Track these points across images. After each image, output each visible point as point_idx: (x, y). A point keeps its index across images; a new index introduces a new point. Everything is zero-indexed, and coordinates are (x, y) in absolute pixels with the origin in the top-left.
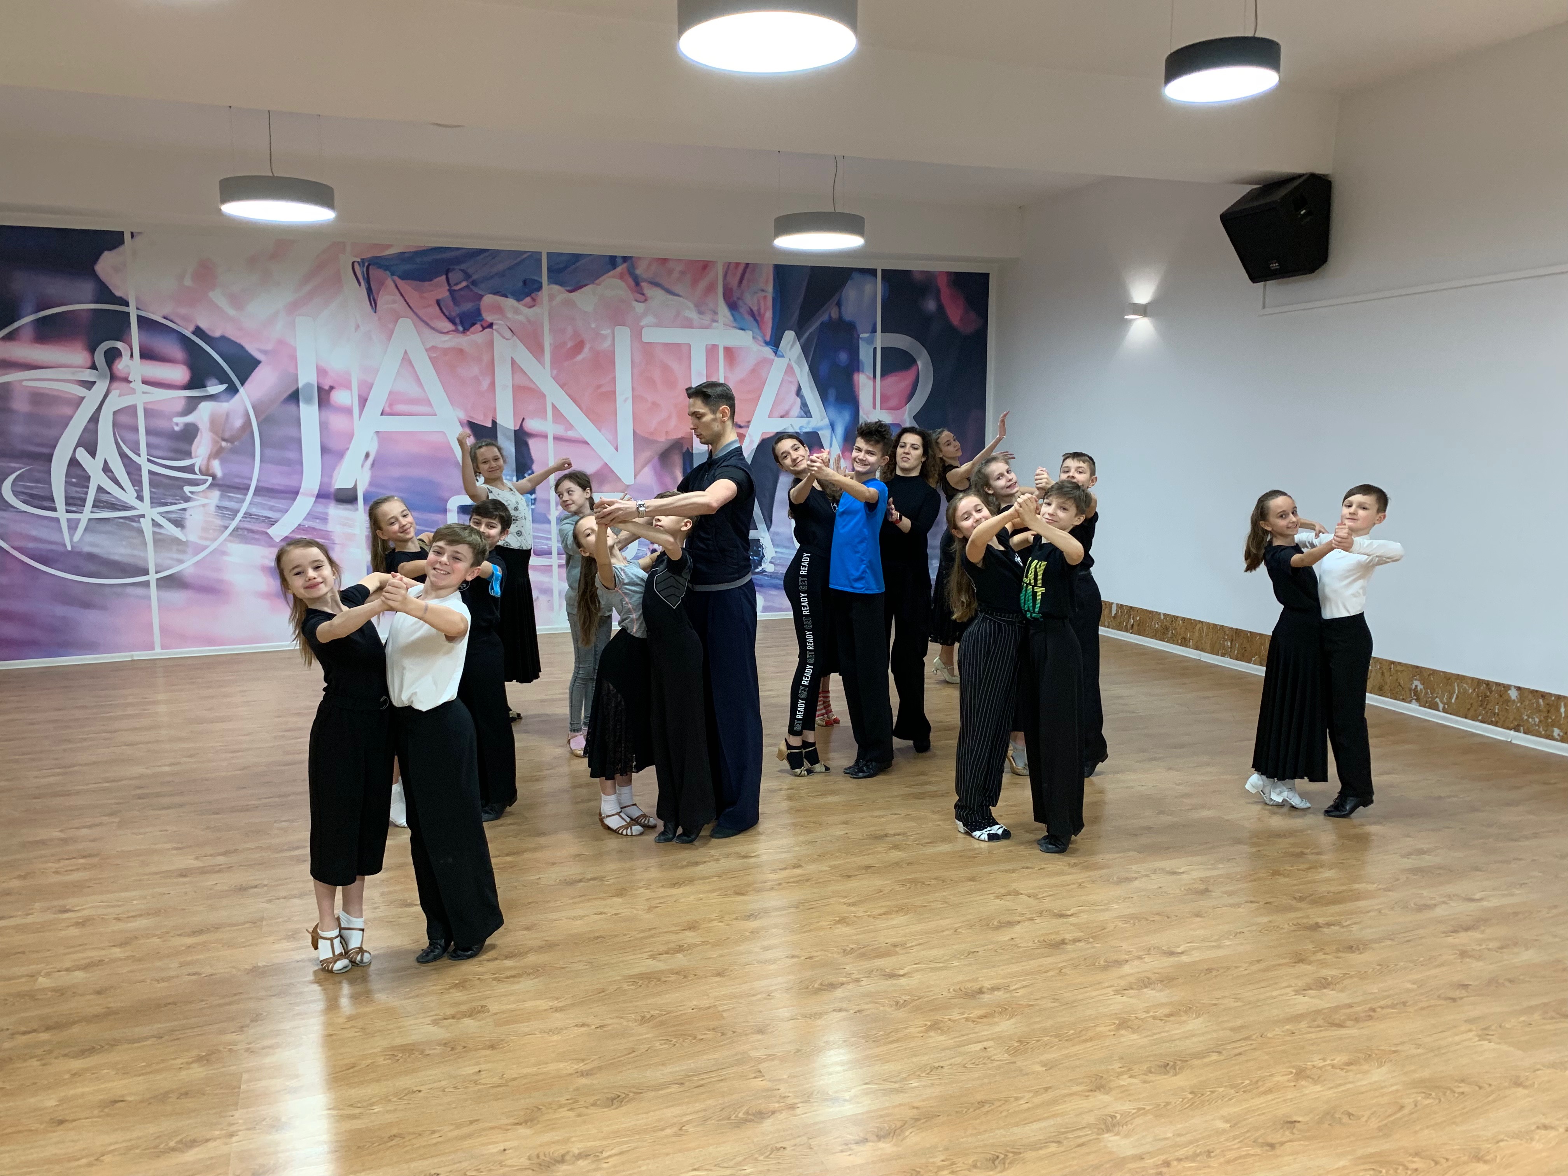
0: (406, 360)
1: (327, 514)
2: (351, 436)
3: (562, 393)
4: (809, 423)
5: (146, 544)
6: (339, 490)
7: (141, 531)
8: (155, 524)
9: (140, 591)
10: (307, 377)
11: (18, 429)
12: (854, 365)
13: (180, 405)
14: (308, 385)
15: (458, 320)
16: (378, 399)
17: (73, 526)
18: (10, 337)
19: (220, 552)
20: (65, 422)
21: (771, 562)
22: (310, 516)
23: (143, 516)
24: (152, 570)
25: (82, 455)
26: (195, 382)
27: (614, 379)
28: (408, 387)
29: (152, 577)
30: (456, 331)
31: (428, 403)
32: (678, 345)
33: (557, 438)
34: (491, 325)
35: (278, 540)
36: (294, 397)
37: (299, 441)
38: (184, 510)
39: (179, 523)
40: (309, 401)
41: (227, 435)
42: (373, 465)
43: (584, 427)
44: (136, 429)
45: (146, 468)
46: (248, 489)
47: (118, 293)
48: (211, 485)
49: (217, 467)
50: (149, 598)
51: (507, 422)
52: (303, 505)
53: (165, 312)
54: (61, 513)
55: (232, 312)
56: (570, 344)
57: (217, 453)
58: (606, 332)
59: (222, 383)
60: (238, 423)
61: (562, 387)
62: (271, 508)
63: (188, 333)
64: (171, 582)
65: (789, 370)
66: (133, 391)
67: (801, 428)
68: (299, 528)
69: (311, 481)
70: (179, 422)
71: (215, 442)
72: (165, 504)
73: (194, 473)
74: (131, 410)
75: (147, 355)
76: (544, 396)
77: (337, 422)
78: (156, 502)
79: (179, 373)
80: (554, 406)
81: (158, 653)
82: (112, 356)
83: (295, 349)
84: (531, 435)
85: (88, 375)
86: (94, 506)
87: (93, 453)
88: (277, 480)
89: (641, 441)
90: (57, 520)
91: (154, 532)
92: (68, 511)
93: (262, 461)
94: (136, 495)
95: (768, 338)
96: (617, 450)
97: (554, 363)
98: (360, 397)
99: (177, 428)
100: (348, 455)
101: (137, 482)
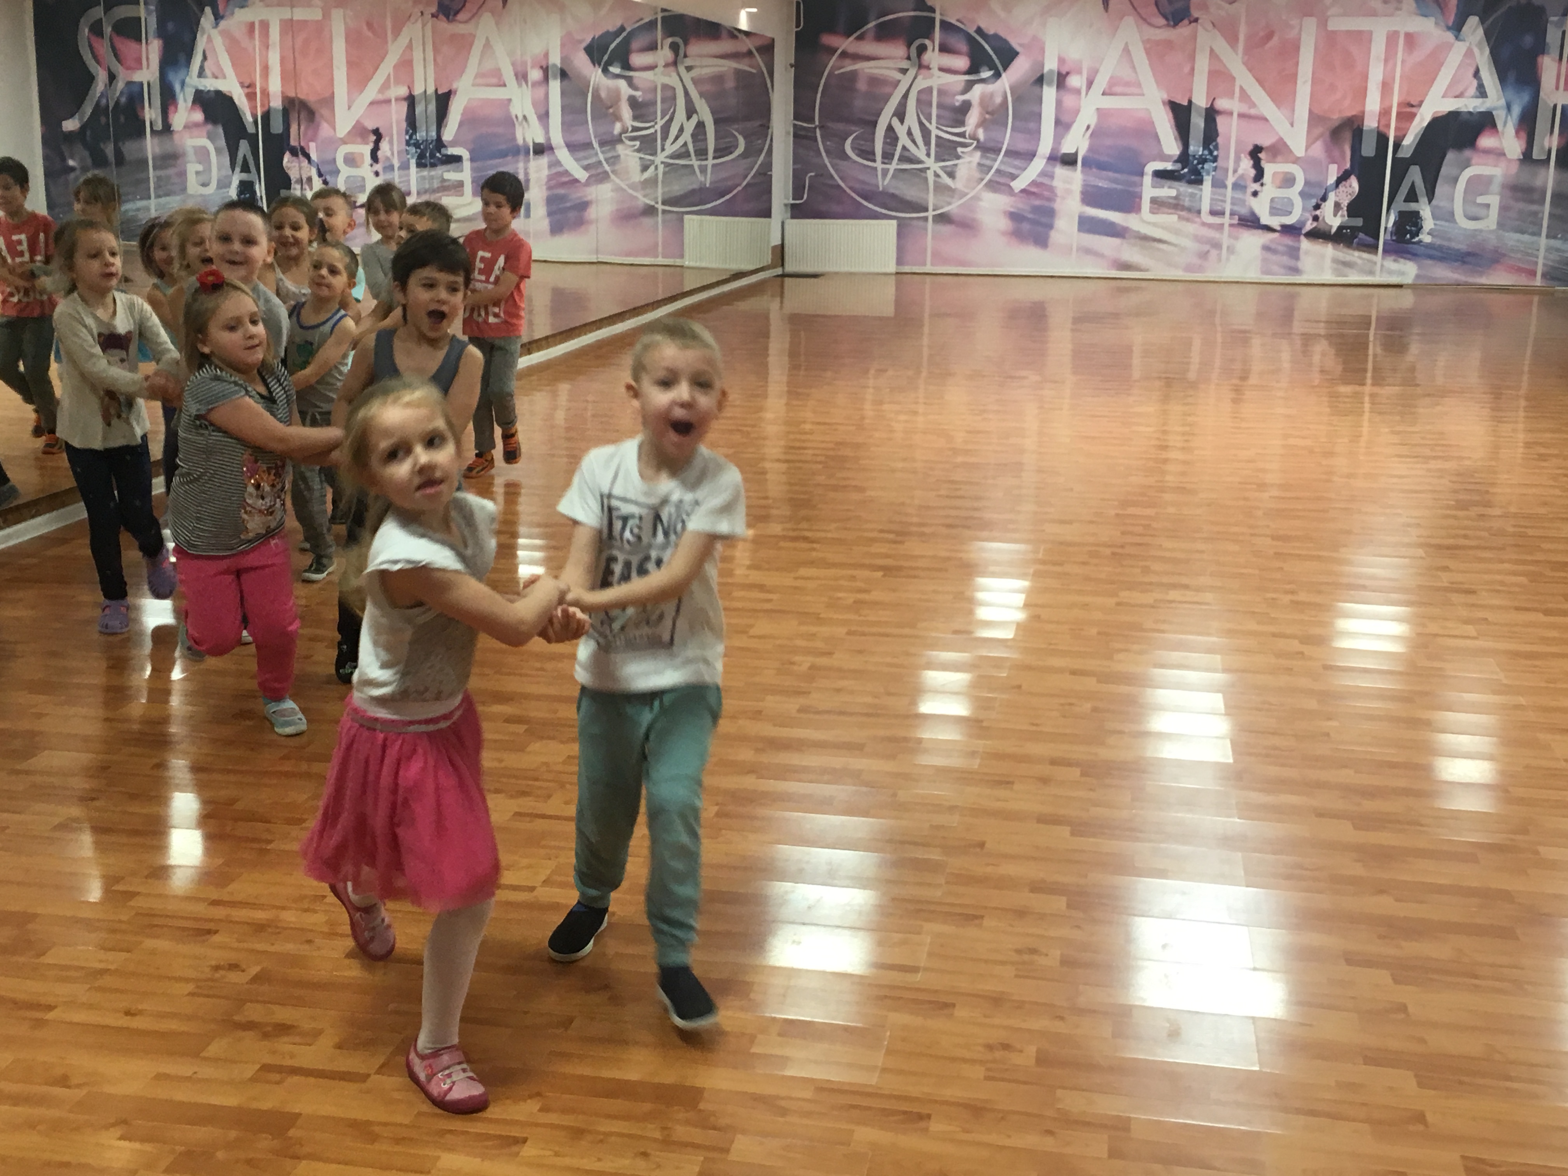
0: (1126, 51)
1: (1053, 173)
2: (1077, 112)
3: (1250, 76)
4: (1484, 103)
5: (928, 189)
6: (1066, 155)
7: (926, 179)
8: (937, 175)
9: (921, 223)
10: (1051, 65)
11: (859, 103)
12: (1541, 48)
13: (960, 87)
14: (1051, 71)
15: (1170, 17)
16: (1101, 82)
17: (885, 172)
18: (860, 38)
19: (976, 198)
20: (887, 99)
21: (1429, 234)
22: (1043, 174)
23: (928, 168)
24: (931, 208)
25: (895, 122)
26: (973, 69)
27: (1297, 64)
28: (1125, 73)
29: (930, 214)
30: (1168, 25)
31: (1139, 85)
32: (1360, 33)
33: (1241, 116)
34: (1196, 20)
35: (1017, 191)
36: (1040, 80)
37: (1039, 115)
38: (956, 165)
39: (951, 175)
40: (1050, 84)
41: (990, 109)
42: (1092, 135)
43: (1265, 106)
44: (930, 104)
45: (935, 132)
46: (1000, 150)
47: (929, 3)
48: (977, 148)
49: (981, 134)
50: (926, 229)
51: (1201, 101)
52: (1038, 165)
53: (959, 16)
54: (879, 165)
55: (1002, 14)
56: (1262, 34)
57: (982, 123)
58: (1294, 22)
59: (990, 69)
60: (998, 100)
61: (1250, 70)
62: (1015, 167)
63: (972, 31)
64: (943, 219)
65: (1469, 53)
66: (932, 76)
67: (1475, 107)
68: (1034, 183)
69: (1045, 147)
70: (961, 98)
71: (981, 114)
72: (944, 161)
73: (964, 137)
74: (929, 90)
75: (944, 49)
76: (1234, 79)
77: (1069, 100)
78: (939, 159)
79: (962, 62)
80: (1241, 88)
81: (928, 269)
82: (922, 49)
83: (1044, 43)
84: (1218, 112)
85: (905, 64)
86: (899, 160)
87: (902, 121)
88: (1022, 145)
89: (1314, 119)
90: (875, 169)
91: (935, 182)
92: (883, 163)
93: (1013, 129)
94: (925, 152)
95: (1450, 24)
96: (1292, 125)
97: (1248, 51)
98: (1087, 79)
99: (957, 104)
100: (1075, 127)
101: (927, 143)
